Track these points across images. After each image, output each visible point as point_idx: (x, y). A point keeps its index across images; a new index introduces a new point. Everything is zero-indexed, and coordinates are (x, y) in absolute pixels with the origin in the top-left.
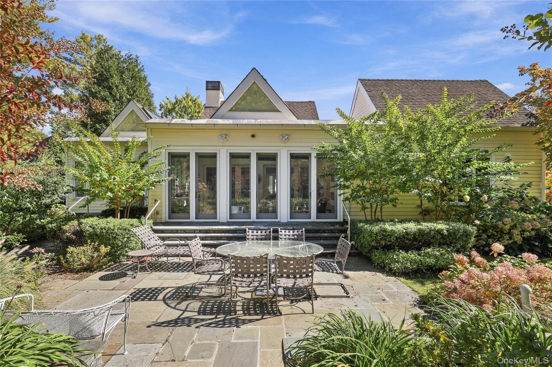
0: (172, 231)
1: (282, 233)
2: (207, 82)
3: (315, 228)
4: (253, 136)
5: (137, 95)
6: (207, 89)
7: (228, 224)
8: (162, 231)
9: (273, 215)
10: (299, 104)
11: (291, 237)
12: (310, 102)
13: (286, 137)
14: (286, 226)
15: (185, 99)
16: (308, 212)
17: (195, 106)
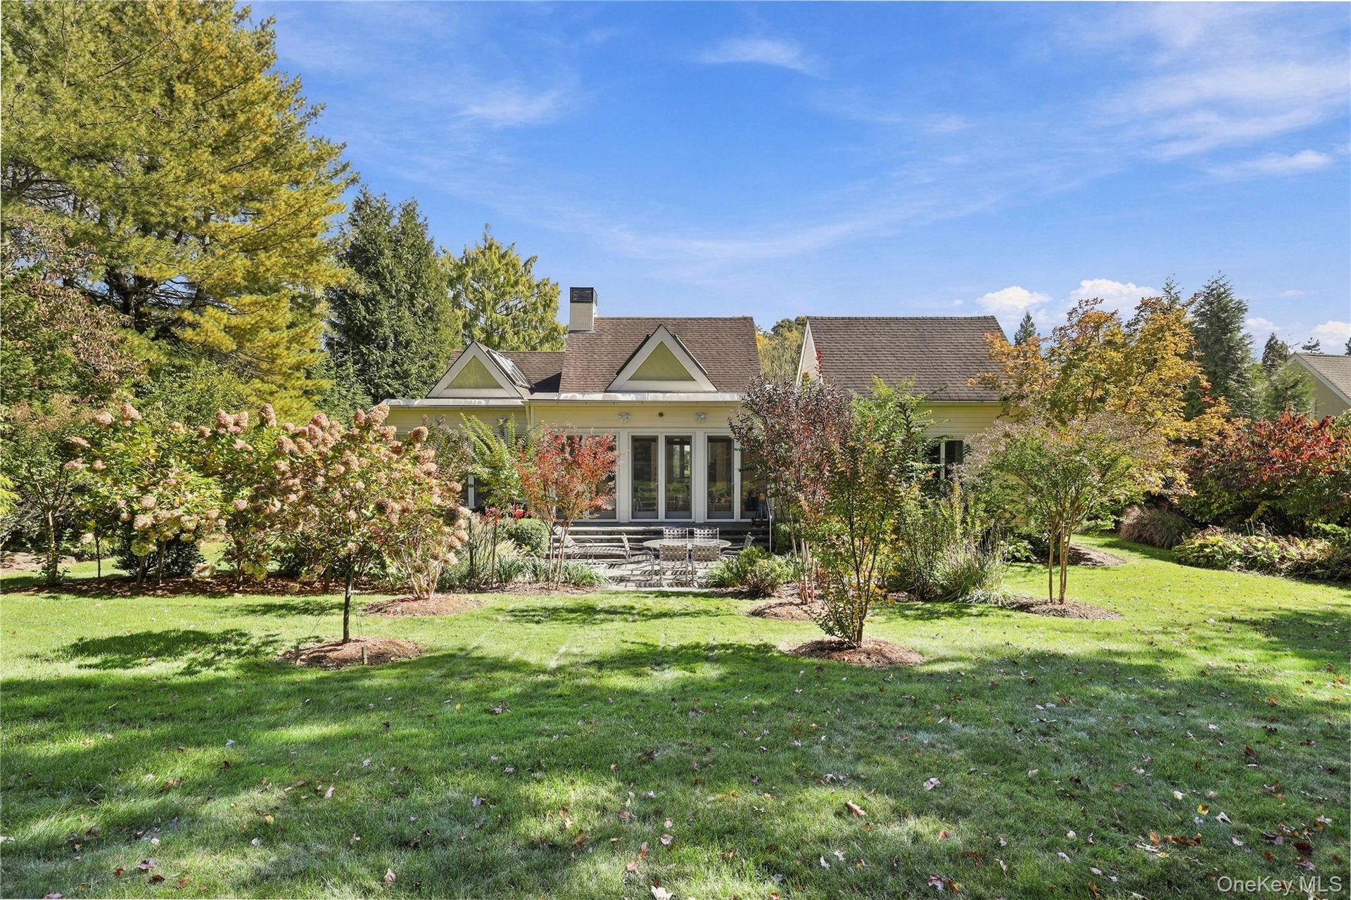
0: (586, 533)
1: (697, 531)
2: (572, 289)
3: (734, 529)
4: (661, 415)
5: (423, 284)
6: (572, 301)
7: (630, 524)
8: (577, 533)
9: (686, 513)
10: (728, 322)
11: (706, 536)
12: (745, 319)
13: (702, 417)
14: (701, 526)
15: (484, 255)
16: (730, 508)
17: (507, 271)
